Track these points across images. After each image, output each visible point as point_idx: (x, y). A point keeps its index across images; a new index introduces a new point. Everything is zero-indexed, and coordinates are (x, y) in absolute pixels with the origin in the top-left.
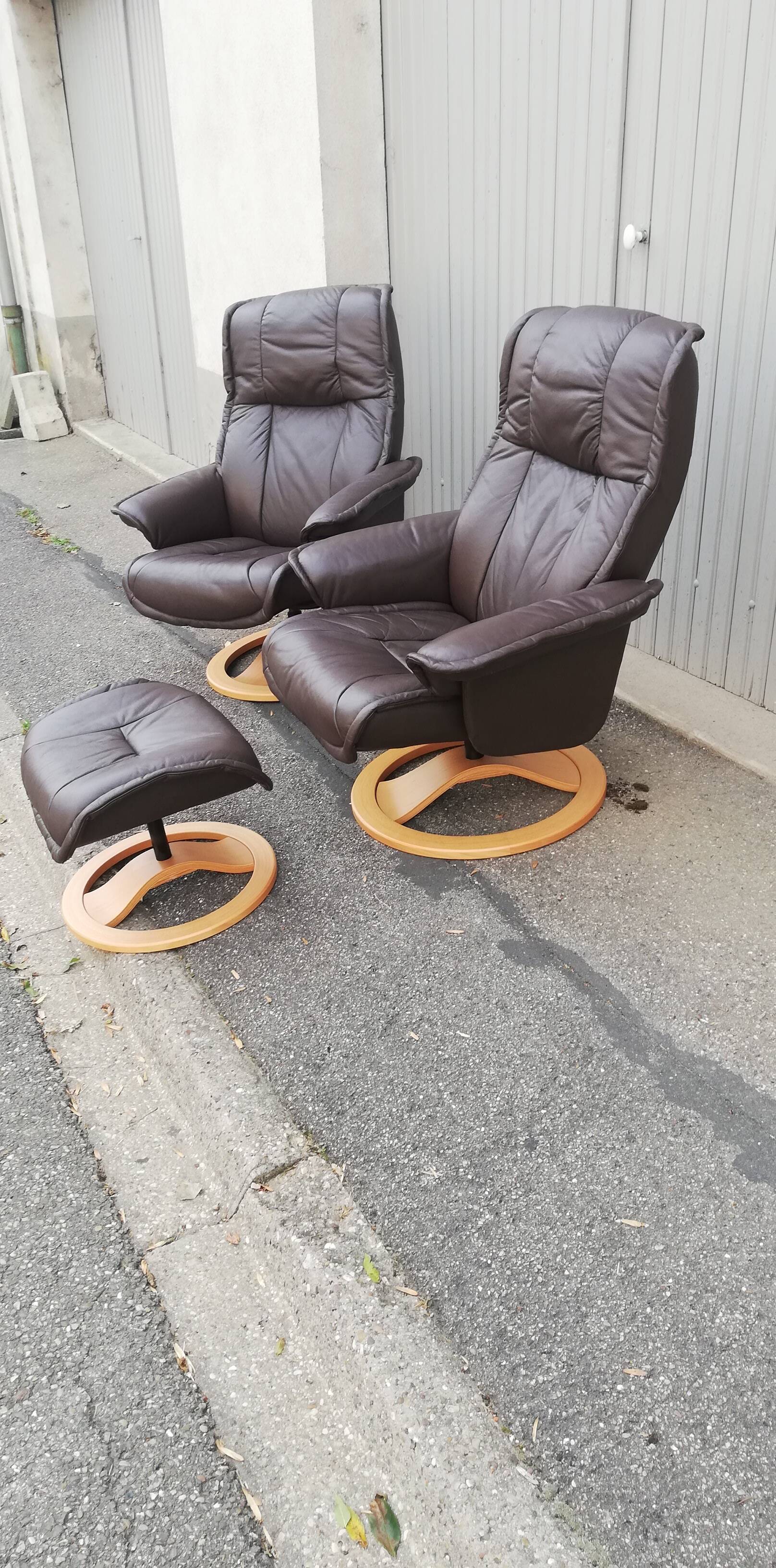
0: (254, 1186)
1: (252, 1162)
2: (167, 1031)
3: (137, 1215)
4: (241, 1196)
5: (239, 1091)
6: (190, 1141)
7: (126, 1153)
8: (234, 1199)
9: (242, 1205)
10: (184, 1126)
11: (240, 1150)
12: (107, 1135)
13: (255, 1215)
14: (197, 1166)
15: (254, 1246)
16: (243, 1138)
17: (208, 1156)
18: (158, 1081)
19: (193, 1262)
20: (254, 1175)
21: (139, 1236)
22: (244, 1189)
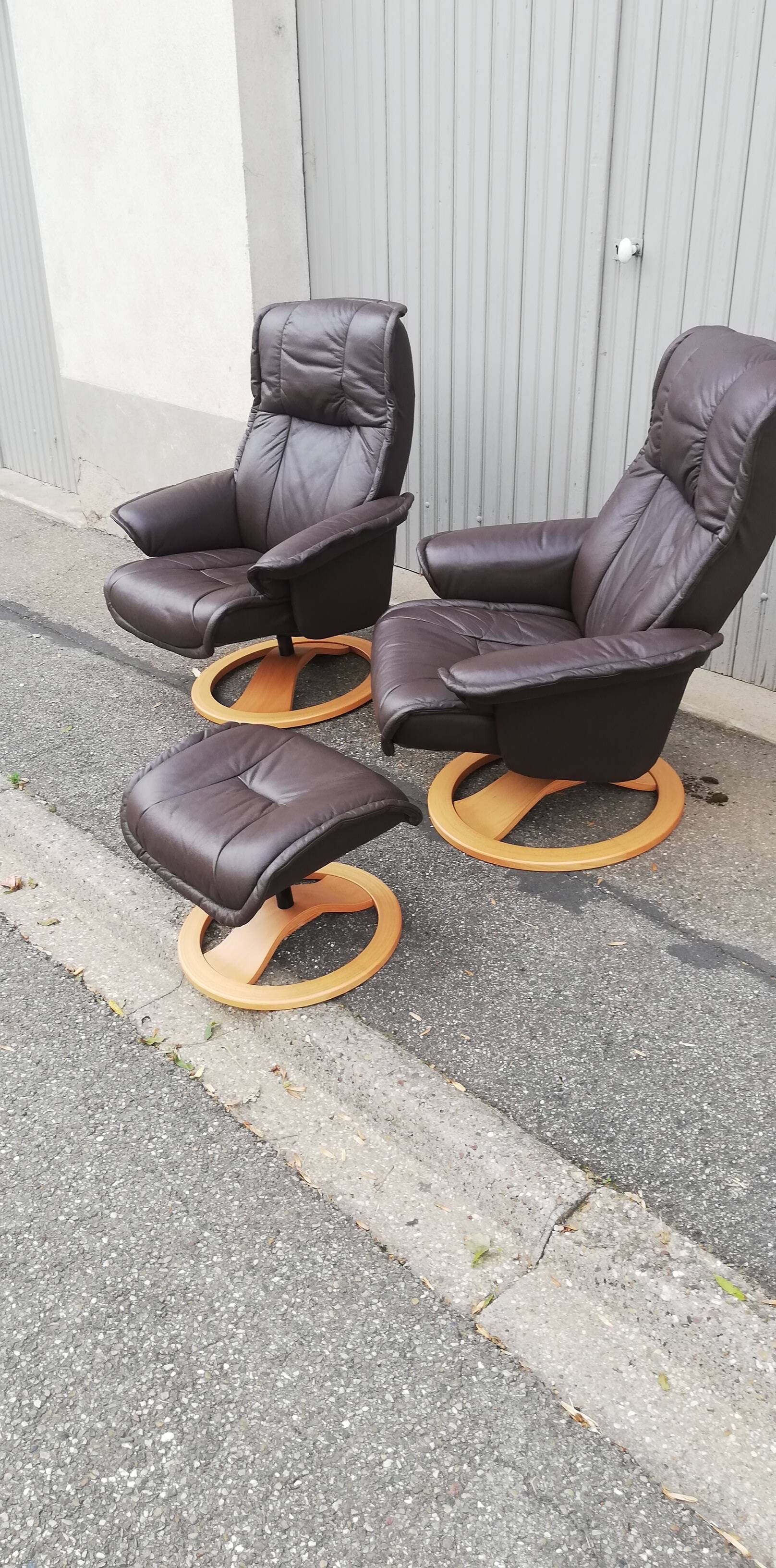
0: (556, 1228)
1: (548, 1204)
2: (376, 1085)
3: (441, 1279)
4: (544, 1240)
5: (490, 1134)
6: (449, 1193)
7: (391, 1217)
8: (534, 1245)
9: (549, 1248)
10: (435, 1180)
11: (529, 1194)
12: (359, 1203)
13: (574, 1256)
14: (470, 1218)
15: (580, 1288)
16: (525, 1182)
17: (481, 1206)
18: (378, 1138)
19: (528, 1317)
20: (555, 1218)
21: (457, 1301)
22: (547, 1233)
